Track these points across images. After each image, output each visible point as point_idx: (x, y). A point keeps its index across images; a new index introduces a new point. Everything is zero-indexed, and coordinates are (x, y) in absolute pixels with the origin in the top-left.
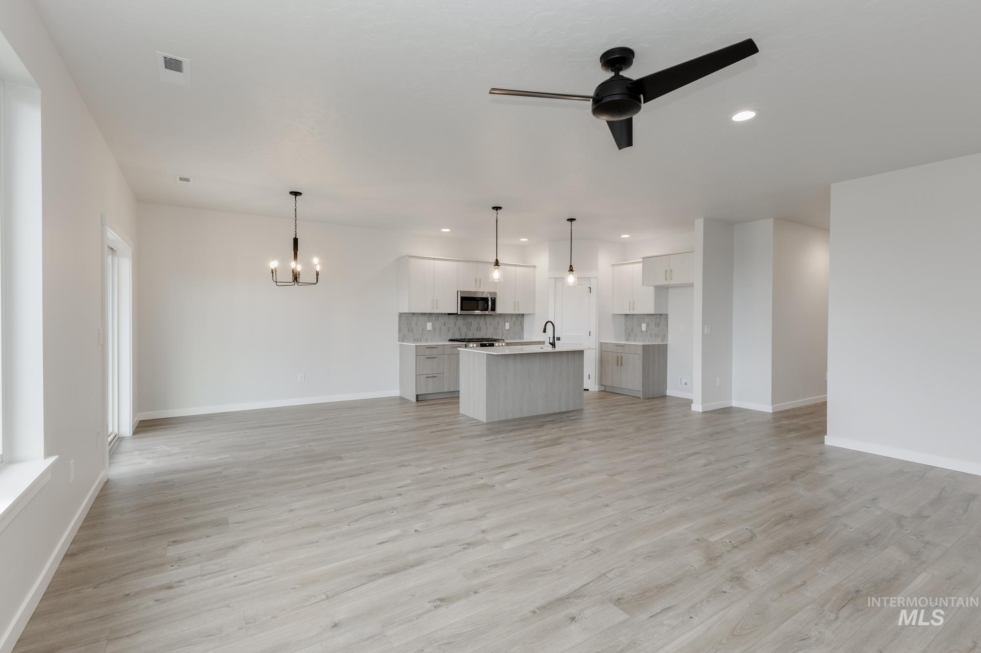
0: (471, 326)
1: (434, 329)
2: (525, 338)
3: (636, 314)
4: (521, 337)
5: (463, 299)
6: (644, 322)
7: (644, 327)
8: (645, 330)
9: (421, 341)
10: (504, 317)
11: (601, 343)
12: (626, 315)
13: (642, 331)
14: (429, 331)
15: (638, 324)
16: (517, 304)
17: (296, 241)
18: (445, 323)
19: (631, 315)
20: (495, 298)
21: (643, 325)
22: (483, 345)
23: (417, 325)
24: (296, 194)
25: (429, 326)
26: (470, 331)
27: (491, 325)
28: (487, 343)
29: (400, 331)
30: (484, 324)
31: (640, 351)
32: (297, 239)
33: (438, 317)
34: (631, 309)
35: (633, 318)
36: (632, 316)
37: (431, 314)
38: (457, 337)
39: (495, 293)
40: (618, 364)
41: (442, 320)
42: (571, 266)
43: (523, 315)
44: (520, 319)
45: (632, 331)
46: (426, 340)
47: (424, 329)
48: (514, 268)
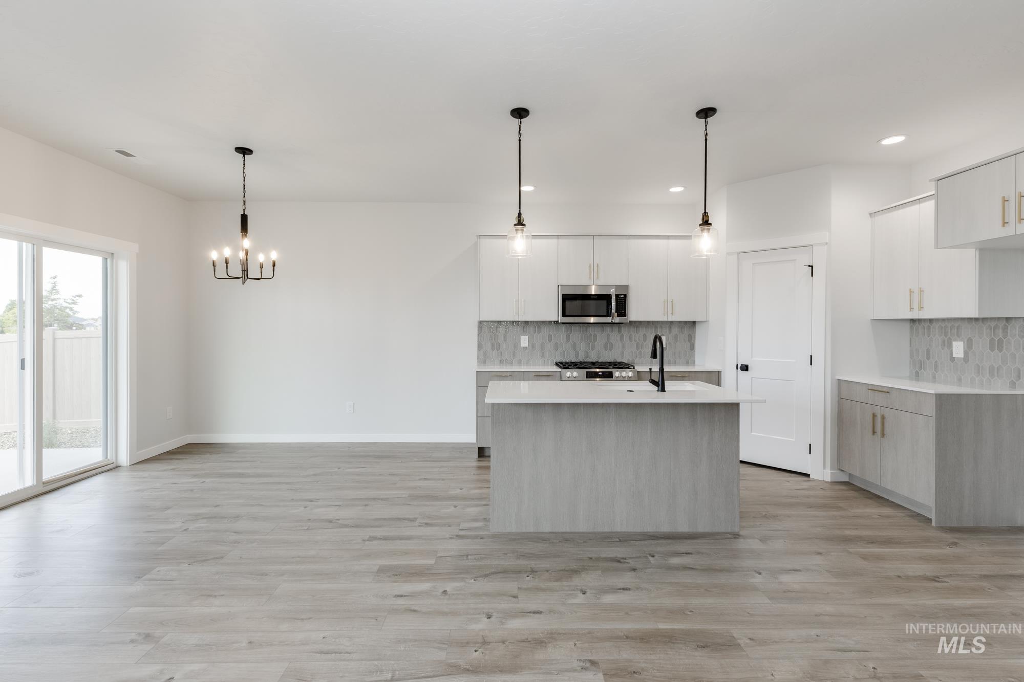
0: (595, 340)
1: (532, 345)
2: (696, 363)
3: (938, 320)
4: (690, 361)
5: (566, 298)
6: (959, 337)
7: (958, 349)
8: (961, 355)
9: (511, 363)
10: (656, 327)
11: (839, 381)
12: (913, 321)
13: (953, 359)
14: (525, 348)
15: (944, 341)
16: (670, 305)
17: (244, 218)
18: (550, 336)
19: (925, 320)
20: (625, 296)
21: (955, 344)
22: (591, 376)
23: (505, 337)
24: (244, 151)
25: (524, 341)
26: (593, 349)
27: (631, 341)
28: (598, 370)
29: (480, 347)
30: (618, 338)
31: (930, 408)
32: (247, 215)
33: (539, 327)
34: (916, 306)
35: (929, 328)
36: (928, 324)
37: (527, 323)
38: (571, 358)
39: (626, 287)
40: (874, 432)
41: (545, 332)
42: (705, 214)
43: (694, 323)
44: (687, 331)
45: (928, 358)
46: (520, 363)
47: (516, 345)
48: (664, 242)
